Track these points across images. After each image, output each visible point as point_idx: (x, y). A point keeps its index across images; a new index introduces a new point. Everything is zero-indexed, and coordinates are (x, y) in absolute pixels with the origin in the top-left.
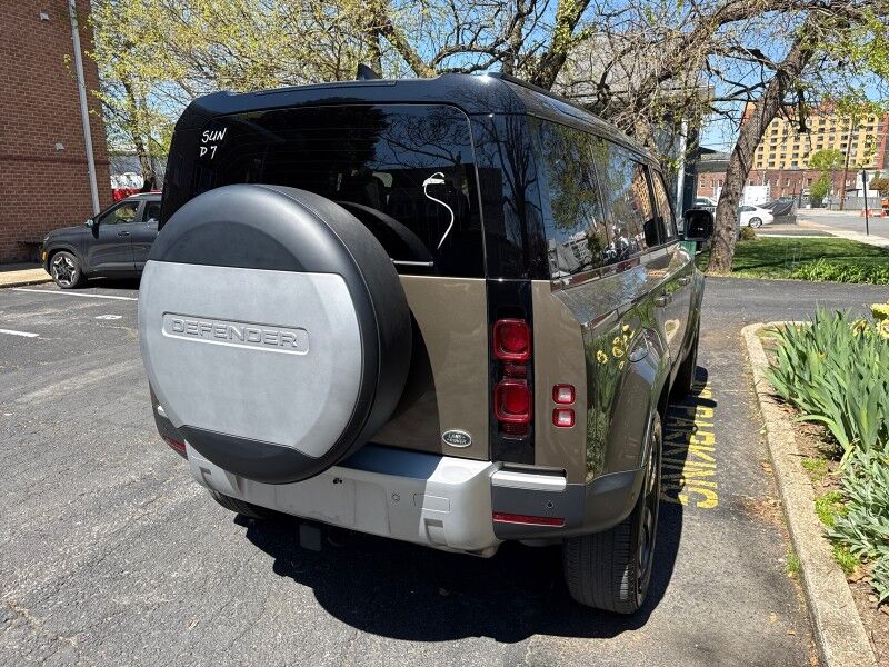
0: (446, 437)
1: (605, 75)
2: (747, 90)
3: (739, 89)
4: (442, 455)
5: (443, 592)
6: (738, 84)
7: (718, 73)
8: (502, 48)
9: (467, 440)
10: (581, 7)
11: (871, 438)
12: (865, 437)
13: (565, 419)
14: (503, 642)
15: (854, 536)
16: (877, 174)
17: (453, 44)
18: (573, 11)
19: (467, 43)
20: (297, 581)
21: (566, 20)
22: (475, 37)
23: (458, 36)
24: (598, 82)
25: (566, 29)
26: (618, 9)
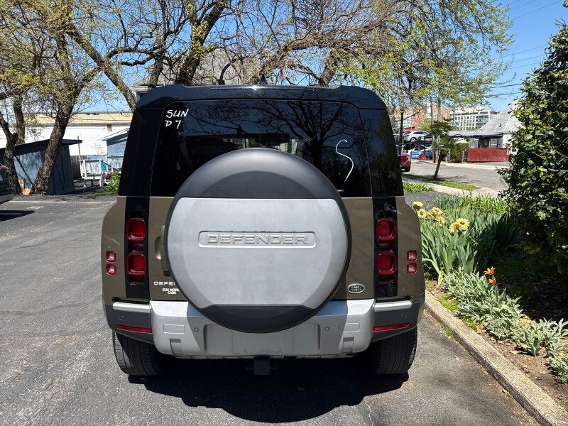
0: (350, 288)
1: (222, 75)
4: (346, 300)
5: (300, 389)
7: (287, 79)
9: (363, 288)
10: (206, 32)
11: (449, 267)
12: (447, 267)
13: (411, 269)
14: (353, 405)
15: (471, 313)
17: (121, 45)
18: (201, 33)
19: (132, 46)
20: (207, 407)
21: (197, 38)
22: (138, 43)
23: (126, 41)
24: (219, 78)
25: (198, 44)
26: (230, 36)
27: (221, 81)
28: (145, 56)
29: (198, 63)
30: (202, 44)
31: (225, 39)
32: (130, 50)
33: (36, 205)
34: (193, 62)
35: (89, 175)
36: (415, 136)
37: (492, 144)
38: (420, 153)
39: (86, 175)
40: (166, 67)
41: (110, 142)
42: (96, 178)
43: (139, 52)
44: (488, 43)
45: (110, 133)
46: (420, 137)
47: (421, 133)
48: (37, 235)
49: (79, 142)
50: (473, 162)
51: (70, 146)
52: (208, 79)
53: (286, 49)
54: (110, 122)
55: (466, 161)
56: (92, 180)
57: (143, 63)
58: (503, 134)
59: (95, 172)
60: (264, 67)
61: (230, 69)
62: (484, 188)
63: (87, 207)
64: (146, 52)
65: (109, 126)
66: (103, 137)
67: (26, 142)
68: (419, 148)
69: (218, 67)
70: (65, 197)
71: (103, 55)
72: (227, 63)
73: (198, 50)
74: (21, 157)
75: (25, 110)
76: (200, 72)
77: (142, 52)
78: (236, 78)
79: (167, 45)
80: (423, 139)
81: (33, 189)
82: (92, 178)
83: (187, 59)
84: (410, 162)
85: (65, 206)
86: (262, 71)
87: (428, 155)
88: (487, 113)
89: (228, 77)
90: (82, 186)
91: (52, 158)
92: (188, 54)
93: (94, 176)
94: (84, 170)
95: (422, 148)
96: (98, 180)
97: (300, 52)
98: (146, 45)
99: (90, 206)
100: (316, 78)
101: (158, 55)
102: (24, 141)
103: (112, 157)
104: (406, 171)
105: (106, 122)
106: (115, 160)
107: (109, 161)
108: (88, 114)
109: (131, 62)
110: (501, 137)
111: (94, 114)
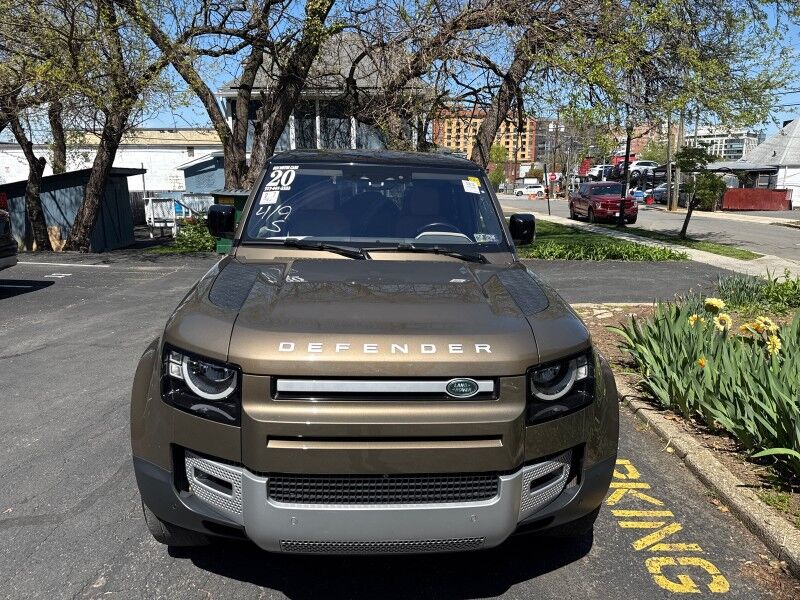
1: (352, 70)
2: (475, 92)
3: (468, 91)
6: (467, 87)
7: (454, 76)
8: (253, 33)
16: (532, 166)
17: (200, 23)
18: (322, 5)
19: (216, 24)
21: (314, 12)
22: (226, 18)
23: (206, 16)
24: (347, 76)
25: (317, 21)
26: (366, 7)
27: (351, 81)
28: (237, 41)
29: (315, 51)
30: (323, 21)
31: (359, 13)
32: (214, 31)
33: (62, 270)
34: (309, 49)
35: (158, 220)
36: (638, 168)
37: (761, 182)
38: (646, 195)
39: (152, 220)
40: (267, 59)
41: (189, 172)
42: (169, 225)
43: (227, 33)
44: (784, 19)
45: (191, 159)
46: (646, 171)
47: (648, 164)
48: (39, 329)
49: (142, 171)
50: (732, 210)
51: (129, 178)
52: (332, 79)
53: (455, 26)
54: (191, 143)
55: (720, 208)
56: (162, 228)
57: (233, 52)
58: (778, 167)
59: (167, 216)
60: (418, 55)
61: (366, 61)
62: (767, 257)
63: (137, 276)
64: (237, 34)
65: (191, 148)
66: (179, 165)
67: (68, 171)
68: (644, 187)
69: (347, 59)
70: (111, 256)
71: (173, 38)
72: (360, 52)
73: (316, 30)
74: (58, 193)
75: (66, 123)
76: (320, 68)
77: (232, 35)
78: (374, 75)
79: (271, 23)
80: (650, 174)
81: (69, 242)
82: (162, 225)
83: (299, 44)
84: (637, 210)
85: (104, 274)
86: (414, 62)
87: (658, 198)
88: (741, 135)
89: (361, 75)
90: (149, 236)
91: (96, 195)
92: (299, 36)
93: (165, 221)
94: (151, 212)
95: (648, 187)
96: (171, 228)
97: (476, 32)
98: (238, 21)
99: (141, 275)
100: (500, 75)
101: (257, 40)
102: (64, 170)
103: (192, 195)
104: (629, 223)
105: (186, 143)
106: (197, 199)
107: (188, 200)
108: (162, 131)
109: (216, 50)
110: (775, 172)
111: (171, 131)
